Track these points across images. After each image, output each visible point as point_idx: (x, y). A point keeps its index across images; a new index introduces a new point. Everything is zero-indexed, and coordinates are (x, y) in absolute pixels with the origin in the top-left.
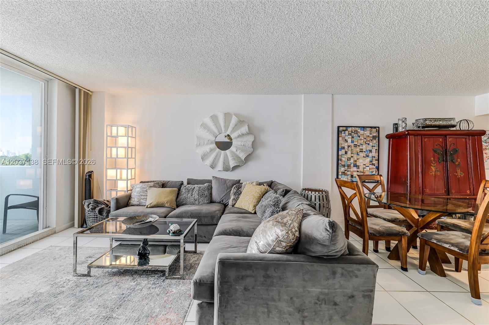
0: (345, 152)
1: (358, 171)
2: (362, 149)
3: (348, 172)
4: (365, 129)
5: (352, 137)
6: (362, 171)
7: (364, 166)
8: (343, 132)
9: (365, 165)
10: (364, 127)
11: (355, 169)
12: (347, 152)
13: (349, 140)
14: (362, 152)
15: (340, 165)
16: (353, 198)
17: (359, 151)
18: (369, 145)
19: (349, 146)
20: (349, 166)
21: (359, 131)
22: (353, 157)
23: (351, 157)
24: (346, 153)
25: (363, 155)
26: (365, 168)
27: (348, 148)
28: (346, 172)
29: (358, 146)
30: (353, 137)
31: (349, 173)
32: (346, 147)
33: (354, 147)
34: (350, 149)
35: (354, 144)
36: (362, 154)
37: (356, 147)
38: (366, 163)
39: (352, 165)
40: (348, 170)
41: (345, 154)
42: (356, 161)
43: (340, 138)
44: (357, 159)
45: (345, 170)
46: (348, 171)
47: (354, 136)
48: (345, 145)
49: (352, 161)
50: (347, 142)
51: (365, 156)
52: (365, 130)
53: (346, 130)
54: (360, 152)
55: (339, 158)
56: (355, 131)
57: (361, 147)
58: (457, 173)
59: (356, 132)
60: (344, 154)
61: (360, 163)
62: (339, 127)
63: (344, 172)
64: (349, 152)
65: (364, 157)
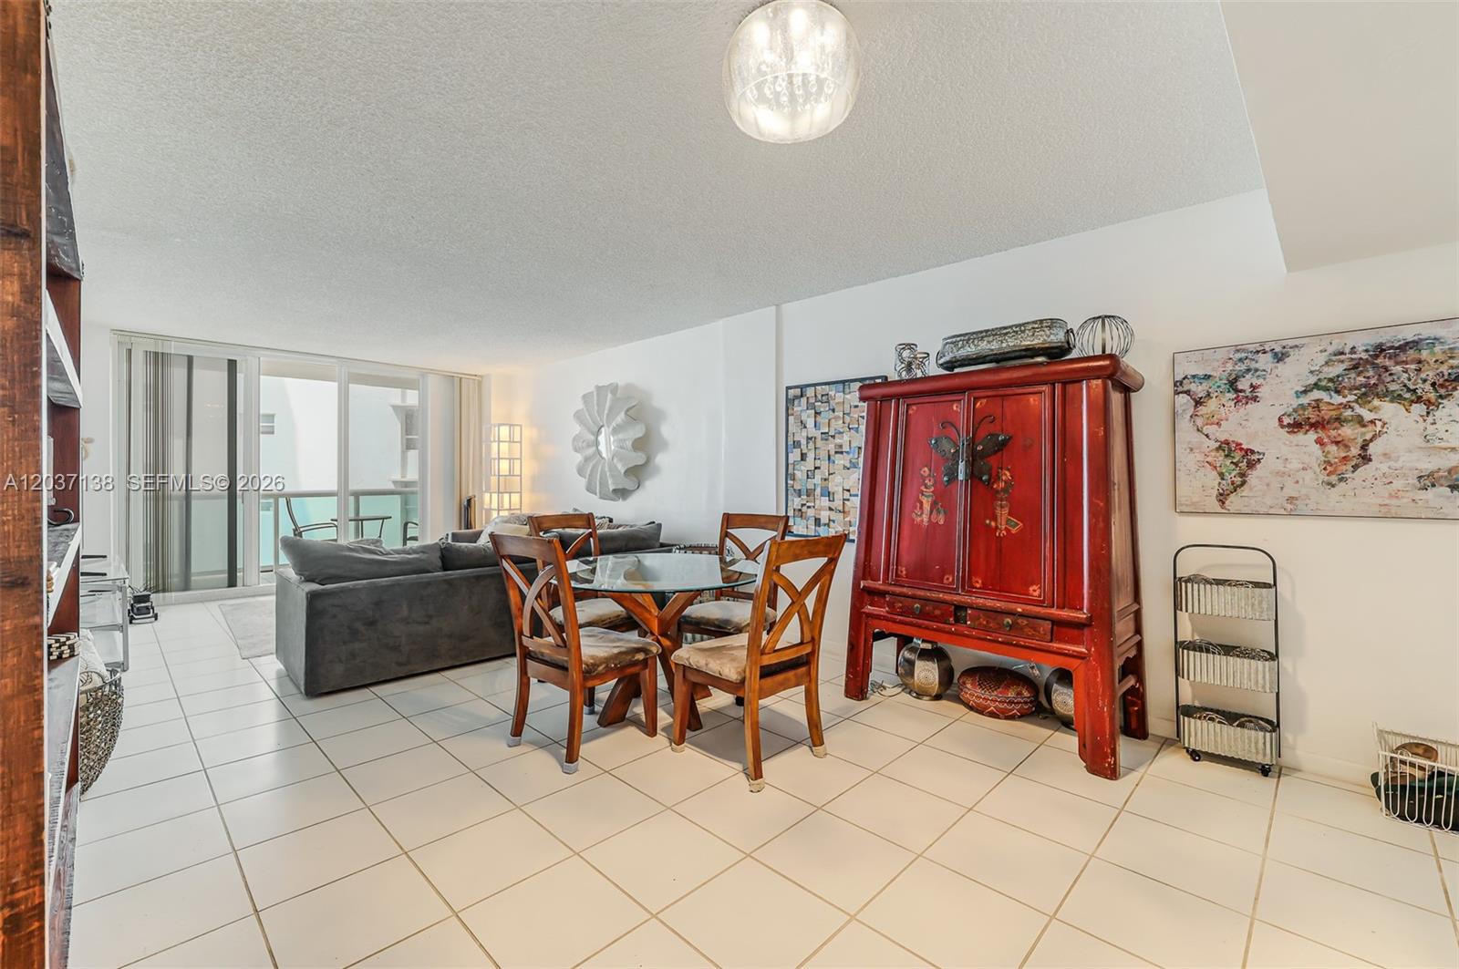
0: (802, 454)
1: (830, 509)
2: (841, 446)
3: (809, 510)
4: (847, 387)
5: (816, 413)
6: (841, 508)
7: (847, 495)
8: (796, 402)
9: (849, 491)
10: (843, 382)
11: (825, 502)
12: (806, 454)
13: (810, 423)
14: (842, 453)
15: (791, 491)
17: (832, 453)
18: (857, 432)
19: (809, 439)
20: (810, 493)
21: (832, 393)
22: (819, 468)
23: (816, 468)
24: (803, 456)
25: (842, 462)
26: (848, 500)
27: (808, 443)
28: (804, 509)
29: (832, 436)
30: (817, 414)
31: (811, 513)
32: (804, 442)
33: (822, 439)
34: (811, 445)
35: (822, 433)
36: (840, 461)
37: (826, 440)
38: (851, 484)
39: (818, 491)
40: (808, 504)
41: (802, 460)
42: (825, 480)
43: (791, 418)
44: (829, 475)
45: (803, 505)
46: (809, 507)
47: (822, 409)
48: (801, 437)
49: (818, 479)
50: (805, 427)
51: (848, 465)
52: (847, 390)
53: (802, 396)
54: (836, 452)
55: (790, 471)
56: (822, 396)
57: (838, 441)
58: (996, 520)
59: (826, 399)
60: (799, 459)
61: (836, 485)
62: (788, 388)
63: (800, 510)
64: (811, 456)
65: (845, 467)
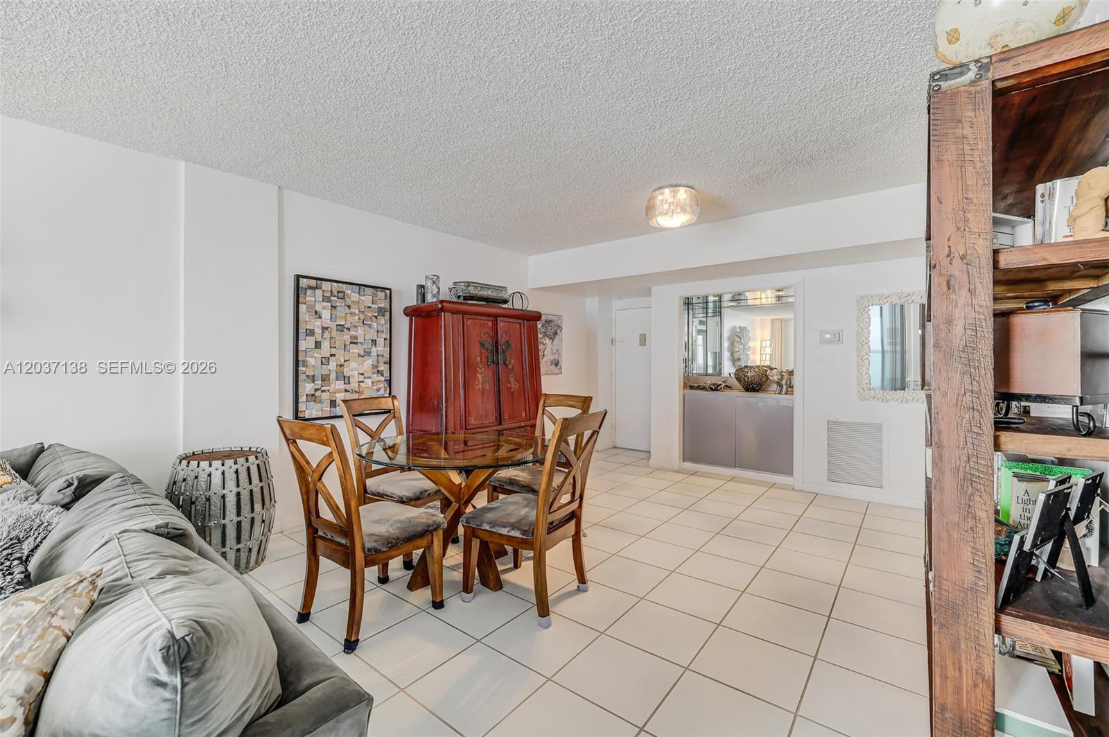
0: (316, 342)
1: (346, 391)
2: (356, 338)
3: (323, 394)
4: (362, 290)
5: (332, 306)
6: (357, 389)
7: (361, 378)
8: (309, 292)
9: (362, 374)
10: (360, 285)
11: (340, 385)
12: (320, 342)
13: (326, 314)
14: (356, 343)
15: (302, 377)
16: (324, 468)
17: (348, 343)
18: (370, 328)
19: (324, 329)
20: (325, 379)
21: (349, 292)
22: (334, 355)
23: (331, 355)
24: (318, 345)
25: (357, 351)
26: (363, 382)
27: (323, 332)
28: (318, 394)
29: (347, 329)
30: (334, 307)
31: (325, 396)
32: (318, 331)
33: (337, 330)
34: (326, 334)
35: (337, 325)
36: (355, 350)
37: (342, 331)
38: (365, 369)
39: (333, 376)
40: (322, 389)
41: (316, 347)
42: (341, 366)
43: (303, 308)
44: (345, 361)
45: (316, 390)
46: (323, 391)
47: (338, 304)
48: (316, 325)
49: (333, 365)
50: (320, 317)
51: (362, 354)
52: (362, 293)
53: (317, 288)
54: (351, 343)
55: (301, 358)
56: (338, 292)
57: (353, 333)
58: (510, 383)
59: (342, 295)
60: (314, 347)
61: (352, 369)
62: (298, 278)
63: (313, 395)
64: (326, 345)
65: (359, 355)
